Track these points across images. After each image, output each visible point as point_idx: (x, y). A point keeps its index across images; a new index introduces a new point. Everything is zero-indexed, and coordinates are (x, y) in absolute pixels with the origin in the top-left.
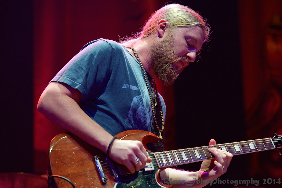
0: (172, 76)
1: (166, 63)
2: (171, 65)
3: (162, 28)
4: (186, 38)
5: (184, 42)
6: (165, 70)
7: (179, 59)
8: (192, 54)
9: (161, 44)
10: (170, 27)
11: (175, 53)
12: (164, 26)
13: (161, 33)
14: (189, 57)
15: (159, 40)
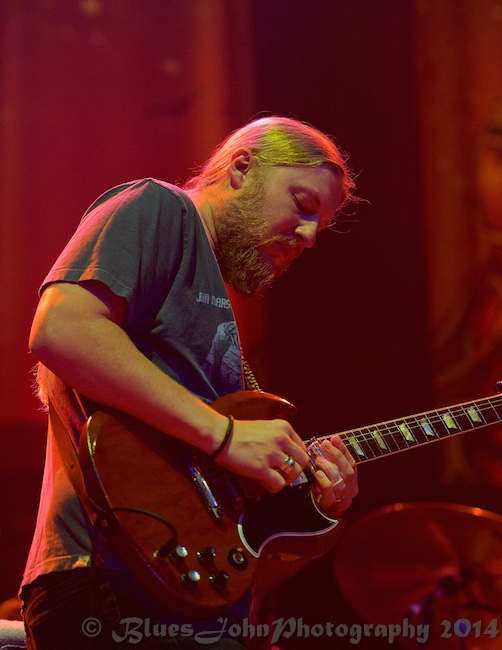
0: (257, 278)
1: (245, 248)
2: (255, 253)
3: (241, 167)
4: (294, 190)
5: (288, 199)
6: (242, 264)
7: (275, 238)
8: (308, 229)
9: (236, 202)
10: (258, 165)
11: (266, 224)
12: (246, 163)
13: (237, 180)
14: (300, 237)
15: (232, 194)
